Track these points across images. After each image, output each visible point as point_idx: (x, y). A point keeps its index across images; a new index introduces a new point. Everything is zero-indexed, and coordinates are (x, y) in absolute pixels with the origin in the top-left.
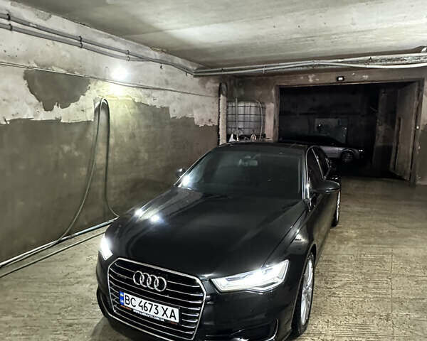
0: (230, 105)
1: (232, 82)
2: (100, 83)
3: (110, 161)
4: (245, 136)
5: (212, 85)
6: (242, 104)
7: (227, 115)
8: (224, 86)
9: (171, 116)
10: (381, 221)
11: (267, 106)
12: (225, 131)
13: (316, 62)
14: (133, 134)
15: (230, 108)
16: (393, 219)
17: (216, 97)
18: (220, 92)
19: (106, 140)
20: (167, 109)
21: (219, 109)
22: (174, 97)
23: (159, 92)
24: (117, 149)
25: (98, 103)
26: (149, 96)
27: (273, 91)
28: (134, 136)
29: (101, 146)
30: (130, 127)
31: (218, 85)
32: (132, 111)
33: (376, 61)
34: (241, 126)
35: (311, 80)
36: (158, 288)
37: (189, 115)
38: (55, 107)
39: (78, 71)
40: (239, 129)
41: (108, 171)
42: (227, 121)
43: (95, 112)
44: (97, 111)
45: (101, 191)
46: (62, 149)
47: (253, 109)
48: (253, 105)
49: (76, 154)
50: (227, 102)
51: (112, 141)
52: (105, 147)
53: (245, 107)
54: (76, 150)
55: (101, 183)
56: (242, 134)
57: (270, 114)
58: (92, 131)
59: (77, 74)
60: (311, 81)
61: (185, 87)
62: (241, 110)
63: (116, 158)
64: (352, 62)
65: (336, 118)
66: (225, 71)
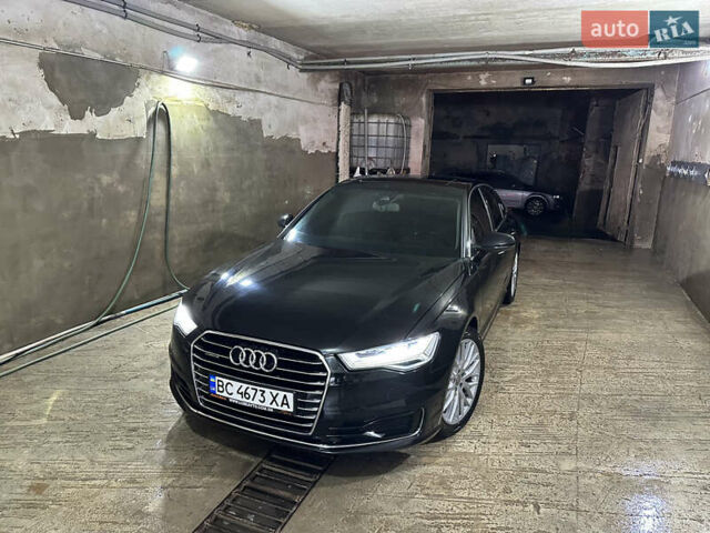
0: (356, 120)
1: (359, 83)
2: (155, 77)
3: (172, 202)
4: (379, 170)
5: (328, 86)
6: (374, 119)
7: (351, 135)
8: (346, 88)
9: (265, 135)
10: (576, 297)
11: (414, 122)
12: (347, 162)
13: (492, 54)
14: (207, 160)
15: (356, 125)
16: (594, 296)
17: (334, 105)
18: (340, 98)
19: (165, 169)
20: (258, 124)
21: (339, 127)
22: (269, 104)
23: (246, 94)
24: (182, 184)
25: (153, 109)
26: (230, 101)
27: (424, 99)
28: (209, 165)
29: (159, 179)
30: (202, 151)
31: (338, 87)
32: (205, 123)
33: (582, 55)
34: (372, 153)
35: (484, 81)
36: (265, 367)
37: (293, 135)
38: (88, 113)
39: (121, 57)
40: (370, 158)
41: (170, 217)
42: (351, 146)
43: (149, 123)
44: (152, 121)
45: (159, 248)
46: (99, 180)
47: (391, 127)
48: (392, 120)
49: (121, 189)
50: (352, 114)
51: (175, 171)
52: (164, 180)
53: (379, 123)
54: (121, 182)
55: (158, 236)
56: (373, 166)
57: (417, 135)
58: (145, 153)
59: (119, 60)
60: (483, 83)
61: (286, 88)
62: (373, 129)
63: (181, 198)
64: (545, 56)
65: (521, 144)
66: (349, 63)
